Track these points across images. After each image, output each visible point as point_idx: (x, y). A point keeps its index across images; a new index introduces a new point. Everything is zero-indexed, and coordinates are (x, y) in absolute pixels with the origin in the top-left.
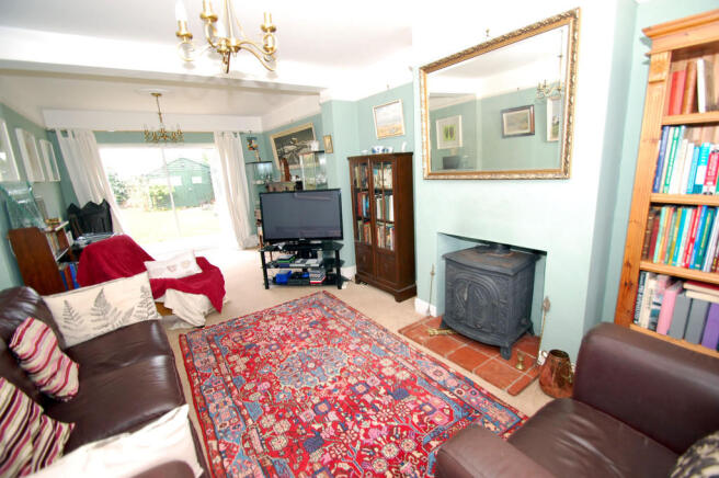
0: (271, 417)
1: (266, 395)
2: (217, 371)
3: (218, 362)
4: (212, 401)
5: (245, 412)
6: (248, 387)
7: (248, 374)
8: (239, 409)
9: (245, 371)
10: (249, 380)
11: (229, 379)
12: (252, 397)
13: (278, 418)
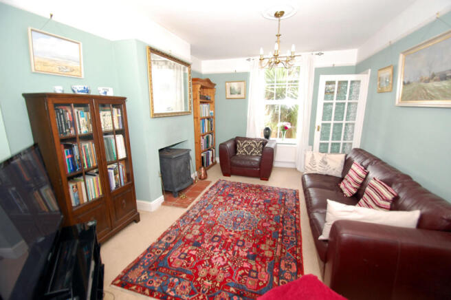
0: (273, 213)
1: (268, 221)
2: (284, 251)
3: (280, 260)
4: (292, 232)
5: (281, 220)
6: (273, 229)
7: (268, 236)
8: (283, 222)
9: (269, 238)
10: (270, 232)
11: (279, 240)
12: (275, 223)
13: (271, 211)
